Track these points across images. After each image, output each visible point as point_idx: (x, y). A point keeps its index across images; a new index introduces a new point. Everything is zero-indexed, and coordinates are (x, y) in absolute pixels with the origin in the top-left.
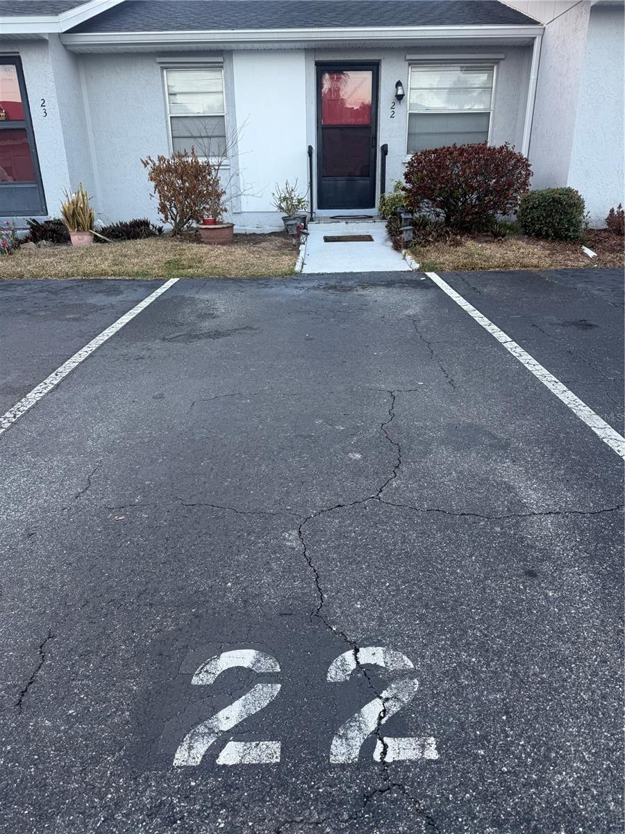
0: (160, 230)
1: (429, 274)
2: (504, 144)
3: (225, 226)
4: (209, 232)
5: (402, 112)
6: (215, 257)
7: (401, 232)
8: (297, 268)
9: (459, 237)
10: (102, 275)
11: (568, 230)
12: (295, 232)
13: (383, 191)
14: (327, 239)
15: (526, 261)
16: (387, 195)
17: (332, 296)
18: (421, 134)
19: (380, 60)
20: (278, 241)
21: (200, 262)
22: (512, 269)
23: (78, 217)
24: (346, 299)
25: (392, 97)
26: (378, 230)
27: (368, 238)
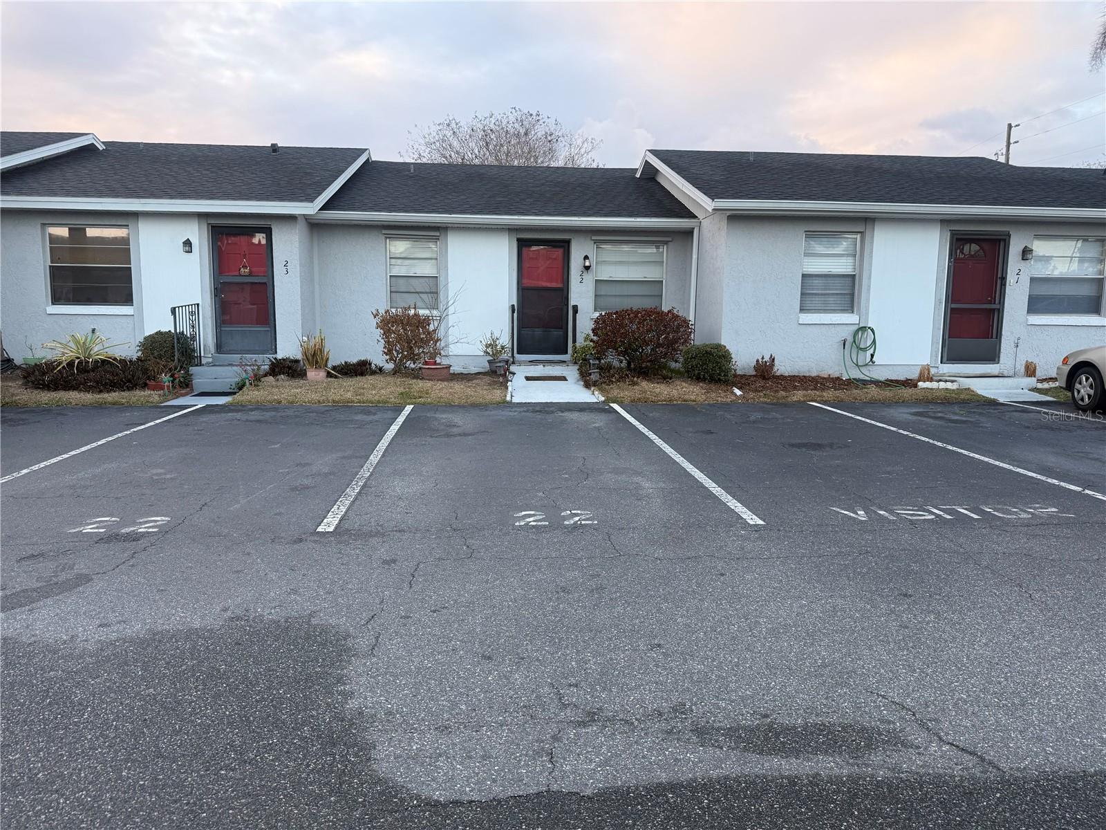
0: (381, 369)
1: (612, 405)
2: (671, 308)
3: (444, 366)
4: (430, 371)
5: (589, 279)
6: (438, 390)
7: (590, 374)
8: (508, 398)
9: (635, 379)
10: (348, 402)
11: (720, 375)
12: (503, 372)
13: (574, 341)
14: (528, 379)
15: (686, 397)
16: (578, 345)
17: (539, 416)
18: (606, 296)
19: (570, 239)
20: (487, 379)
21: (427, 394)
22: (675, 402)
23: (315, 357)
24: (550, 418)
25: (581, 268)
26: (572, 372)
27: (564, 379)
